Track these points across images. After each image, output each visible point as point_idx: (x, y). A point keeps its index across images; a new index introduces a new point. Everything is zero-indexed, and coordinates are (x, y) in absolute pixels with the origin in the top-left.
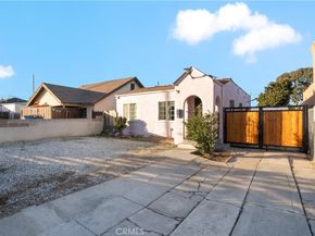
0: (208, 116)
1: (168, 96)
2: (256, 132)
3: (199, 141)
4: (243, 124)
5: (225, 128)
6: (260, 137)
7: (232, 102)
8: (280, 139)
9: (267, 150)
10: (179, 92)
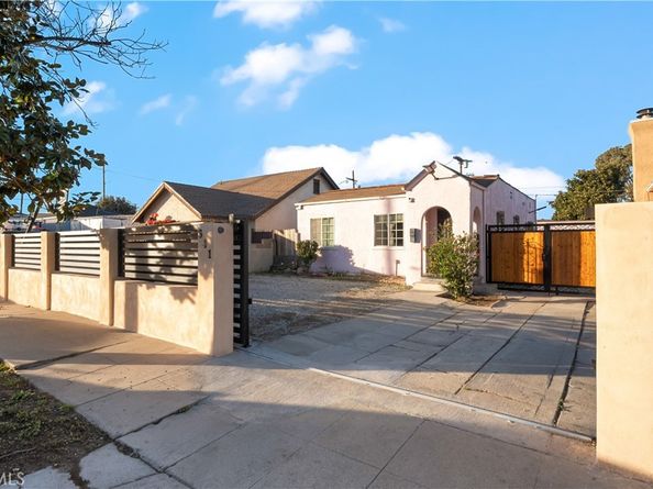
0: (463, 240)
1: (389, 206)
2: (539, 265)
3: (449, 277)
4: (518, 252)
5: (489, 257)
6: (546, 273)
7: (500, 215)
8: (579, 276)
9: (557, 294)
10: (413, 201)
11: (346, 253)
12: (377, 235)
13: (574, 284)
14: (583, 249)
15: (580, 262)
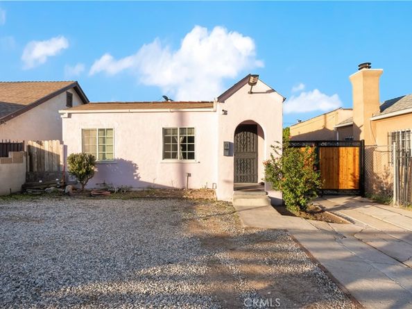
8: (338, 181)
10: (225, 113)
11: (129, 167)
12: (166, 147)
13: (335, 188)
14: (341, 161)
15: (339, 171)
